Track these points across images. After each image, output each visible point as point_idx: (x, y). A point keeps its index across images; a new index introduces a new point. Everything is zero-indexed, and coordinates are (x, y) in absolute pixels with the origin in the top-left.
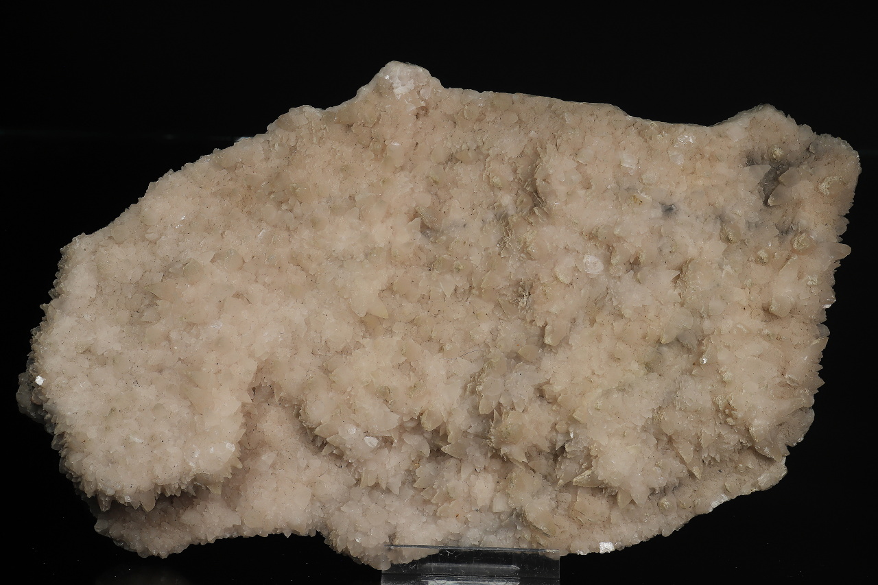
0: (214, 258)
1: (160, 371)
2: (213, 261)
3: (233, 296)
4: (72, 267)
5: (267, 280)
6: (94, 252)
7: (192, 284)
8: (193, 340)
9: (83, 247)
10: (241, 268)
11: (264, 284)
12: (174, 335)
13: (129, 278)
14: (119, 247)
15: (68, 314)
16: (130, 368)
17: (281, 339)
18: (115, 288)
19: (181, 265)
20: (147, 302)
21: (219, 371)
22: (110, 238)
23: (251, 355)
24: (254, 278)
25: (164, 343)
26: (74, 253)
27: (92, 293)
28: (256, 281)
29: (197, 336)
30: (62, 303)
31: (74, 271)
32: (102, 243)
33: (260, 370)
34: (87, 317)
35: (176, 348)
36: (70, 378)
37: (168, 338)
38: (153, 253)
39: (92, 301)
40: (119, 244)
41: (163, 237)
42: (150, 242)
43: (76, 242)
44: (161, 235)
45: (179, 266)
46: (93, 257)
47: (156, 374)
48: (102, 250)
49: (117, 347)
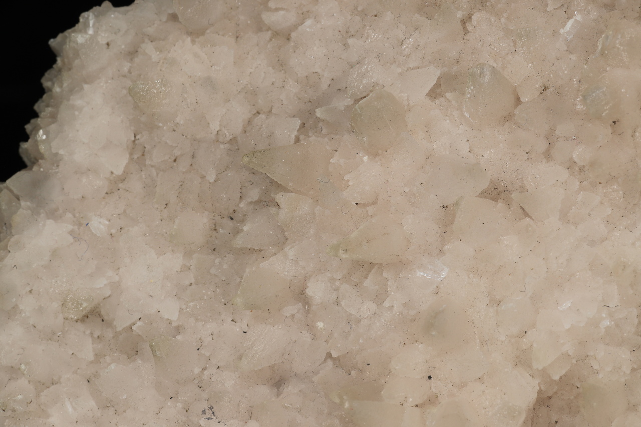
0: (438, 85)
1: (278, 382)
2: (434, 94)
3: (483, 195)
4: (71, 91)
5: (580, 154)
6: (132, 53)
7: (374, 154)
8: (368, 307)
9: (103, 39)
10: (508, 118)
11: (570, 165)
12: (317, 290)
13: (215, 126)
14: (193, 42)
15: (53, 215)
16: (197, 370)
17: (607, 323)
18: (177, 153)
19: (349, 101)
20: (254, 194)
21: (432, 400)
22: (174, 17)
23: (522, 360)
24: (542, 146)
25: (292, 309)
26: (77, 54)
27: (118, 163)
28: (548, 155)
29: (379, 298)
30: (37, 184)
31: (77, 101)
32: (151, 30)
33: (543, 401)
34: (99, 225)
35: (320, 325)
36: (41, 385)
37: (301, 296)
38: (281, 65)
39: (117, 183)
40: (196, 33)
41: (309, 22)
42: (276, 34)
43: (87, 25)
44: (304, 16)
45: (341, 103)
46: (126, 67)
47: (264, 391)
48: (149, 48)
49: (170, 310)
